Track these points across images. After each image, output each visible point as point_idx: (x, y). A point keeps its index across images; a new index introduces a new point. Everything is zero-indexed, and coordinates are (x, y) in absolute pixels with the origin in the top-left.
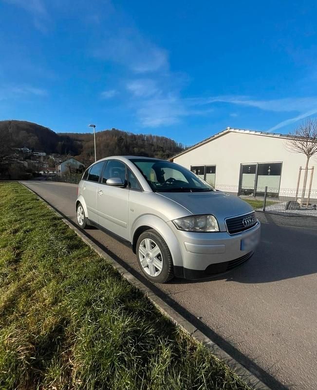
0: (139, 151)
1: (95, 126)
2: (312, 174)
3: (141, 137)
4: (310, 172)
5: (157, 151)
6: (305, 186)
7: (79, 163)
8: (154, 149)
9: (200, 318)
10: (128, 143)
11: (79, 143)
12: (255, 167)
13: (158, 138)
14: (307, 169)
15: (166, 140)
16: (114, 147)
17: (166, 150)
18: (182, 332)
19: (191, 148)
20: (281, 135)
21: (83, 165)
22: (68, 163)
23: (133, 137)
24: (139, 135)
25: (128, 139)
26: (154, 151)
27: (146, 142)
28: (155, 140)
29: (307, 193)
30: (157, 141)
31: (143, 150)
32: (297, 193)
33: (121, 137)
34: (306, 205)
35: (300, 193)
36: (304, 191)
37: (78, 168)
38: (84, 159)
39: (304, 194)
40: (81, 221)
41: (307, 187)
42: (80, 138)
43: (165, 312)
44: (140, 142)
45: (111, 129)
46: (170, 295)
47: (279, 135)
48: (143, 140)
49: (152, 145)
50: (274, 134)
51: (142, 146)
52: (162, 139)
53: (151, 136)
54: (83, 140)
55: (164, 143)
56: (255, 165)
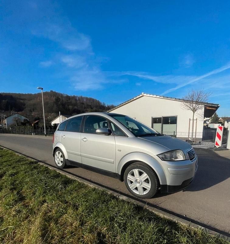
0: (73, 108)
1: (42, 89)
2: (196, 123)
3: (74, 97)
4: (195, 121)
5: (87, 108)
6: (193, 131)
7: (23, 118)
8: (84, 107)
9: (186, 215)
10: (64, 102)
11: (22, 101)
12: (161, 119)
13: (87, 99)
14: (193, 120)
15: (93, 100)
16: (53, 105)
17: (93, 107)
18: (182, 226)
19: (118, 106)
20: (176, 99)
21: (27, 119)
22: (15, 118)
23: (68, 97)
24: (72, 96)
25: (64, 99)
26: (85, 108)
27: (78, 101)
28: (85, 100)
29: (194, 134)
30: (86, 100)
31: (76, 107)
32: (189, 135)
33: (58, 97)
34: (194, 142)
35: (191, 134)
36: (193, 133)
37: (23, 121)
38: (26, 115)
39: (192, 135)
40: (60, 163)
41: (194, 131)
42: (22, 97)
43: (164, 216)
44: (73, 101)
45: (50, 91)
46: (158, 205)
47: (174, 99)
48: (76, 100)
49: (83, 104)
50: (171, 98)
51: (76, 104)
52: (90, 99)
53: (81, 97)
54: (26, 99)
55: (92, 103)
56: (161, 118)
